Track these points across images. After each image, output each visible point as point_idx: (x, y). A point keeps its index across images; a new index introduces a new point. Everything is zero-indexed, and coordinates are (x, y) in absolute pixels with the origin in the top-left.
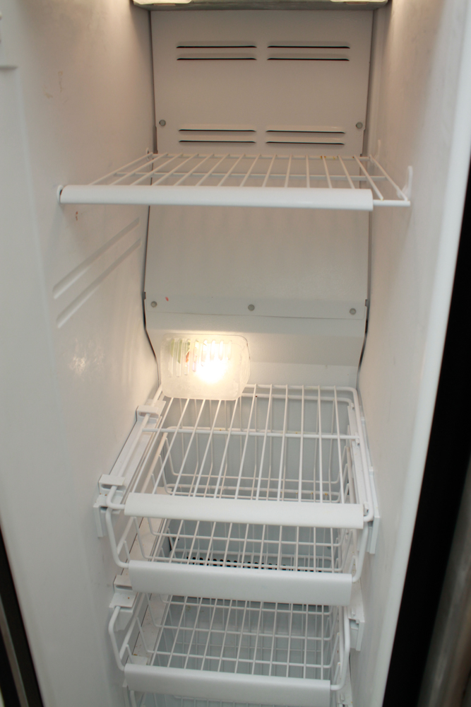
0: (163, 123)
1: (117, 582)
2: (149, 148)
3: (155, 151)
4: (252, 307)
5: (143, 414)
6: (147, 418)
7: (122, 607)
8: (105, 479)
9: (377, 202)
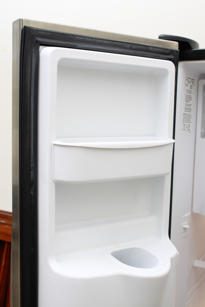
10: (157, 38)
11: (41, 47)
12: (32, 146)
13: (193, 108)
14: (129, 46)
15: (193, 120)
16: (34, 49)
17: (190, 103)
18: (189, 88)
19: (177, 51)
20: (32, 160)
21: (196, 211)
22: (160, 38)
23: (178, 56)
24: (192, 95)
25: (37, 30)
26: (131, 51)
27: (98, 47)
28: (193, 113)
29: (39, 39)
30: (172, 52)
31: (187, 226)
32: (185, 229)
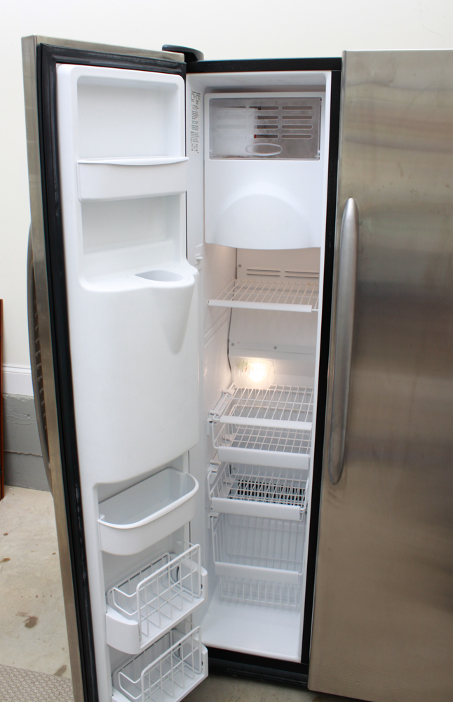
0: (240, 266)
1: (212, 461)
2: (233, 277)
3: (236, 278)
4: (275, 348)
5: (225, 393)
6: (227, 394)
7: (213, 472)
8: (212, 412)
9: (313, 310)
10: (160, 49)
11: (57, 65)
12: (55, 167)
13: (200, 126)
14: (138, 60)
15: (200, 139)
16: (51, 67)
17: (196, 120)
18: (194, 103)
19: (184, 64)
20: (55, 181)
21: (208, 241)
22: (164, 49)
23: (185, 69)
24: (198, 111)
25: (53, 48)
26: (140, 66)
27: (109, 63)
28: (200, 131)
29: (56, 57)
30: (179, 65)
31: (201, 258)
32: (198, 260)
